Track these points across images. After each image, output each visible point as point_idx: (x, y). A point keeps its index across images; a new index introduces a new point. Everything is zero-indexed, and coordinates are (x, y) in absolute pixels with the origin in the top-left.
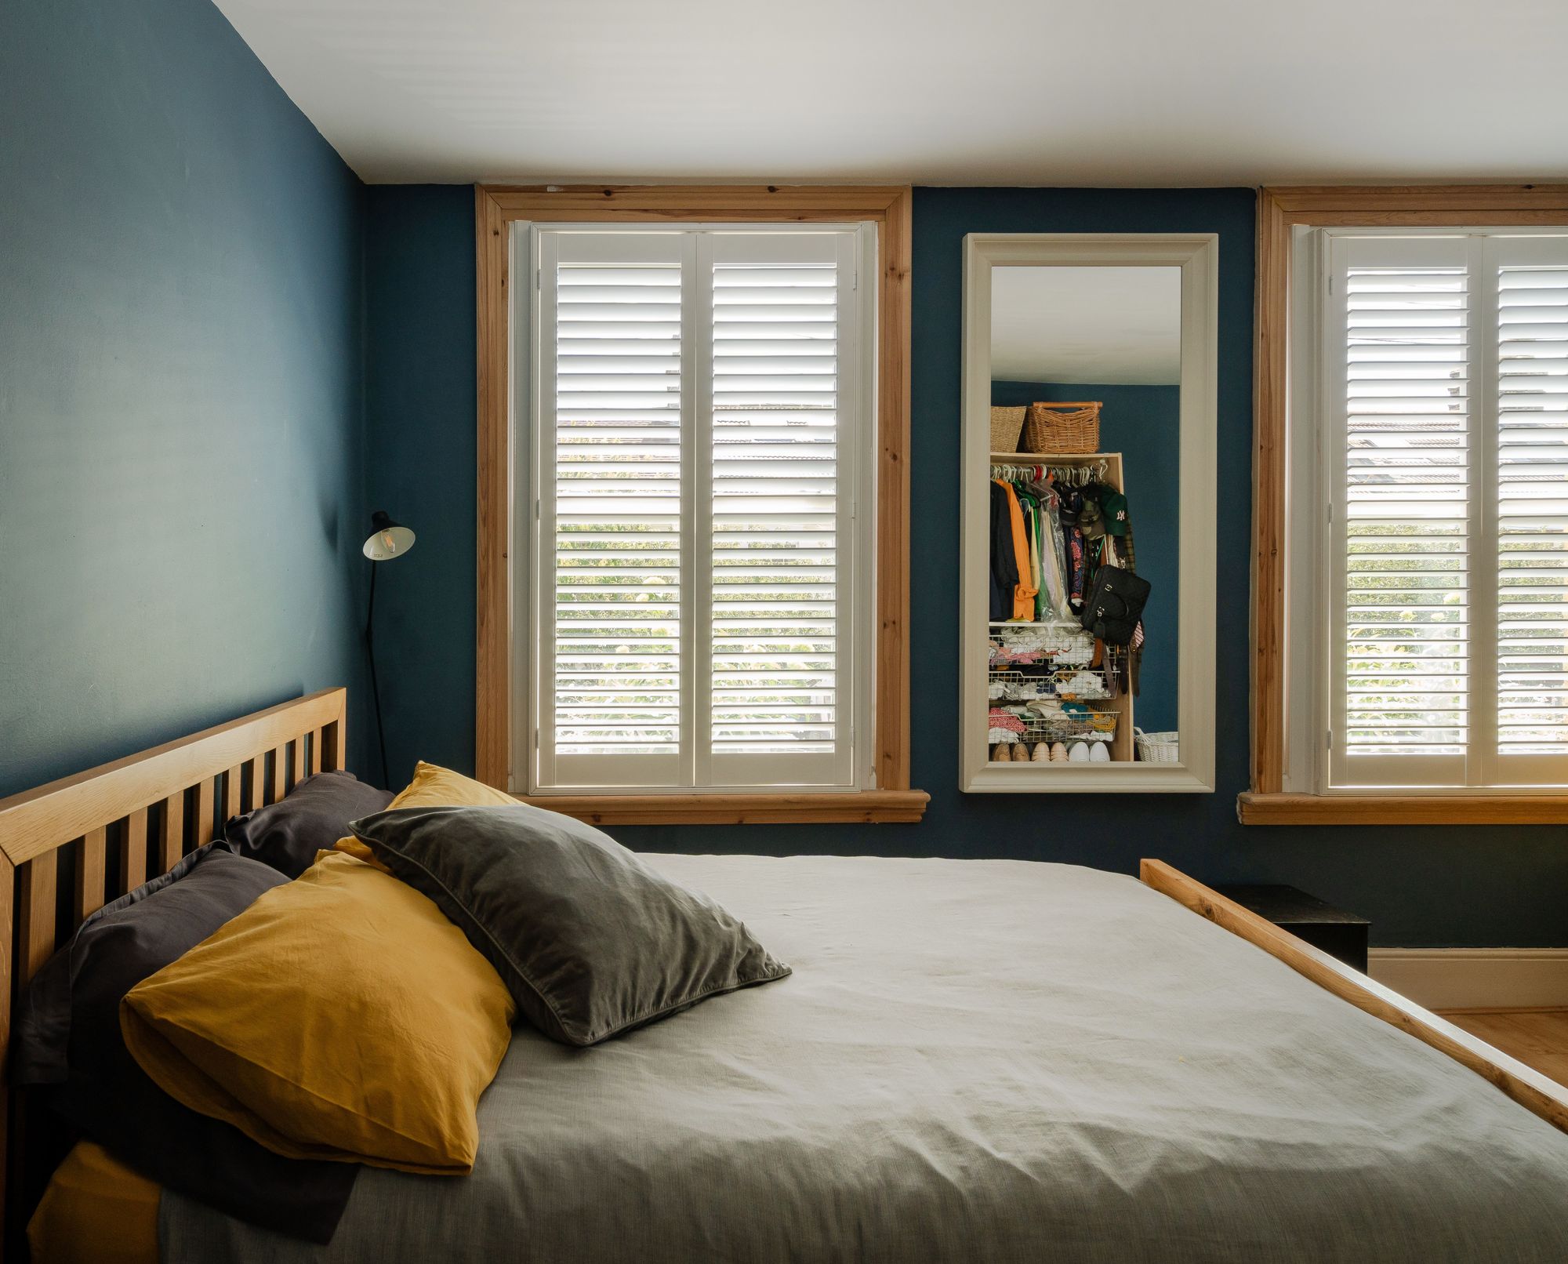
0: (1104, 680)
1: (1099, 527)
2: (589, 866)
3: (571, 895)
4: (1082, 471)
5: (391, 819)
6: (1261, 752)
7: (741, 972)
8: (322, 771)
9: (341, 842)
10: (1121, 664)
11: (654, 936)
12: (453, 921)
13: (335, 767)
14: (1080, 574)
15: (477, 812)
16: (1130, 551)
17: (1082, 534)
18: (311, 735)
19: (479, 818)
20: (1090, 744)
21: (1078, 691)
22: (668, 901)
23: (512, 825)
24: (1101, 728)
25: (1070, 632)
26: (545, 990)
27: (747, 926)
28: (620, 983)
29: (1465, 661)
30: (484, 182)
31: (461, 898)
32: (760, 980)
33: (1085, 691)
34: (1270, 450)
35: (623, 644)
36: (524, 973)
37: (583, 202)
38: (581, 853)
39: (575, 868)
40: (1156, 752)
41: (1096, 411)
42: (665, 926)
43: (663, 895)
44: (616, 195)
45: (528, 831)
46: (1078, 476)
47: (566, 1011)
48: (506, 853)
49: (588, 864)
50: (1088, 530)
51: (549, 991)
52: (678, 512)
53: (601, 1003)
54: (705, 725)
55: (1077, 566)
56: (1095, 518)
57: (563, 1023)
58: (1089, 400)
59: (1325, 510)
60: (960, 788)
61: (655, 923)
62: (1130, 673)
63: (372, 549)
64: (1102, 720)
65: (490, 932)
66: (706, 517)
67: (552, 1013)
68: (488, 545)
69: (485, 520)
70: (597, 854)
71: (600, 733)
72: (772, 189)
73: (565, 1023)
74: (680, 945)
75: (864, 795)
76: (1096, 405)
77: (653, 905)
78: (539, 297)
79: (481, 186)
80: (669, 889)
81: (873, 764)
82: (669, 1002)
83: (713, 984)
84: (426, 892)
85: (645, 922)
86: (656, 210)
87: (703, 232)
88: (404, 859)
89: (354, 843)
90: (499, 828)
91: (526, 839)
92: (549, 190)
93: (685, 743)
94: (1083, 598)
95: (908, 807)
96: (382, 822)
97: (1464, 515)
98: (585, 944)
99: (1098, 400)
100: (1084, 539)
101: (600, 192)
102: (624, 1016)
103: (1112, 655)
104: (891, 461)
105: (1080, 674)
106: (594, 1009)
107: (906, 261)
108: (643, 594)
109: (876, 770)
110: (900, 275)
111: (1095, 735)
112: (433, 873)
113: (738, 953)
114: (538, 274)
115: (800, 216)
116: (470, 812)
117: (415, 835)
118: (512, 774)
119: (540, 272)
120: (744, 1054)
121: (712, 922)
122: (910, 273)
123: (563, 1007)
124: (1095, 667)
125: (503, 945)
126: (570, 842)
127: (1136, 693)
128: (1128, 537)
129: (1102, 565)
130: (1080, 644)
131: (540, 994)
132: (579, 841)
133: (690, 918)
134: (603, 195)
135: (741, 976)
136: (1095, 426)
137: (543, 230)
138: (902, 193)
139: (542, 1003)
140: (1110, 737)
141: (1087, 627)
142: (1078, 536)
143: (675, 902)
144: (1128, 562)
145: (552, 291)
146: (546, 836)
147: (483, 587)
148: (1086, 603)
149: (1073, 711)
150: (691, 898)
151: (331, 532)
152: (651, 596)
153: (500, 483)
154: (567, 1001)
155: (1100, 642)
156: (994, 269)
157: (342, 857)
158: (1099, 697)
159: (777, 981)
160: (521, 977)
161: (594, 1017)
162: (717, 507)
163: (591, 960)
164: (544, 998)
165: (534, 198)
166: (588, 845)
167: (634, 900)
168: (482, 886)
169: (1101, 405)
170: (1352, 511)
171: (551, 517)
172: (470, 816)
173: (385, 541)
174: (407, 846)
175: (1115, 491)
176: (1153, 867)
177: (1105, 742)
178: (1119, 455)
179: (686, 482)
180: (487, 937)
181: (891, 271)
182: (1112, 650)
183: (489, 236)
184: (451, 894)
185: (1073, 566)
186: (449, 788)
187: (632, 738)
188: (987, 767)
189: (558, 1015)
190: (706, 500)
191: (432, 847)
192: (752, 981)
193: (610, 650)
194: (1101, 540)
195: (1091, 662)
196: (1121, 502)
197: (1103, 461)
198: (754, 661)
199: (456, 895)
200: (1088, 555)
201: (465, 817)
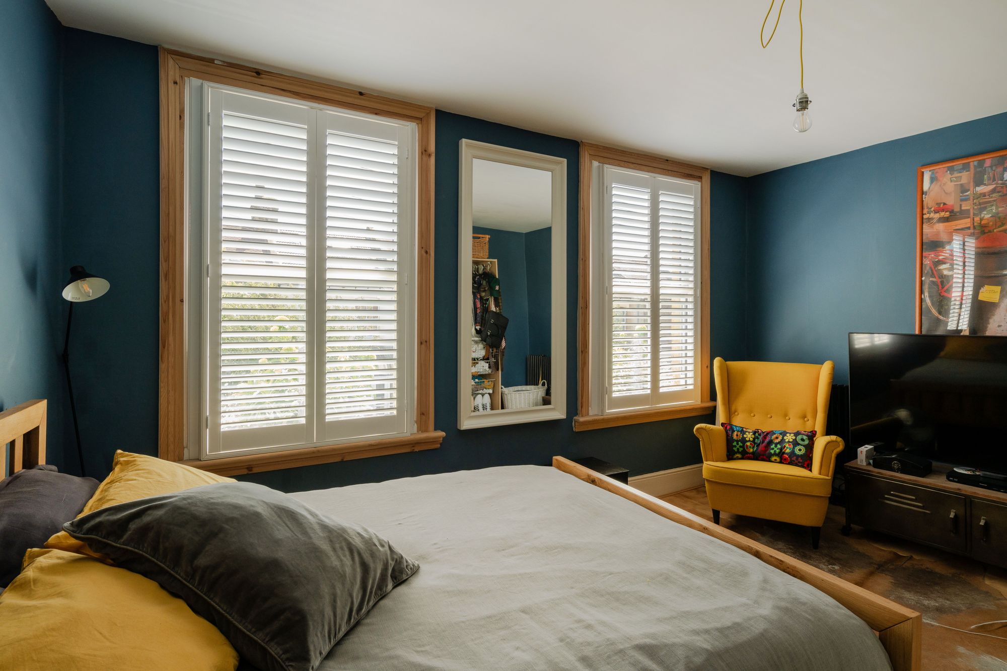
0: (489, 365)
1: (488, 293)
2: (288, 526)
3: (281, 554)
4: (479, 266)
5: (107, 516)
6: (582, 398)
7: (394, 577)
8: (23, 468)
9: (52, 539)
10: (496, 357)
11: (343, 571)
12: (175, 595)
13: (37, 463)
14: (480, 314)
15: (189, 498)
16: (500, 304)
17: (481, 296)
18: (12, 444)
19: (192, 503)
20: (483, 395)
21: (479, 370)
22: (345, 540)
23: (222, 504)
24: (488, 387)
25: (476, 342)
26: (267, 639)
27: (391, 543)
28: (326, 616)
29: (650, 354)
30: (166, 46)
31: (182, 574)
32: (405, 578)
33: (482, 370)
34: (585, 261)
35: (263, 358)
36: (246, 628)
37: (241, 76)
38: (279, 517)
39: (278, 530)
40: (510, 396)
41: (487, 239)
42: (347, 561)
43: (342, 536)
44: (263, 76)
45: (236, 507)
46: (478, 268)
47: (288, 655)
48: (221, 530)
49: (286, 524)
50: (483, 294)
51: (272, 640)
52: (305, 277)
53: (315, 639)
54: (321, 405)
55: (478, 311)
56: (486, 289)
57: (287, 666)
58: (485, 234)
59: (605, 289)
60: (458, 428)
61: (341, 561)
62: (500, 361)
63: (69, 294)
64: (488, 384)
65: (211, 599)
66: (322, 281)
67: (275, 658)
68: (169, 294)
69: (166, 276)
70: (291, 515)
71: (250, 414)
72: (361, 94)
73: (289, 665)
74: (359, 570)
75: (412, 437)
76: (488, 237)
77: (337, 546)
78: (209, 131)
79: (163, 48)
80: (344, 530)
81: (415, 419)
82: (356, 616)
83: (380, 592)
84: (146, 574)
85: (336, 563)
86: (290, 91)
87: (320, 110)
88: (123, 549)
89: (66, 538)
90: (212, 509)
91: (236, 514)
92: (216, 62)
93: (309, 417)
94: (481, 326)
95: (433, 441)
96: (98, 520)
97: (649, 293)
98: (297, 594)
99: (489, 235)
100: (481, 298)
101: (253, 72)
102: (330, 641)
103: (492, 353)
104: (425, 254)
105: (480, 362)
106: (312, 648)
107: (432, 148)
108: (275, 326)
109: (416, 422)
110: (429, 155)
111: (485, 391)
112: (153, 557)
113: (391, 564)
114: (208, 115)
115: (377, 112)
116: (184, 499)
117: (133, 526)
118: (187, 447)
119: (210, 114)
120: (420, 646)
121: (374, 547)
122: (434, 154)
123: (285, 652)
124: (485, 359)
125: (225, 608)
126: (270, 509)
127: (502, 370)
128: (500, 298)
129: (489, 310)
130: (480, 348)
131: (262, 644)
132: (275, 507)
133: (361, 548)
134: (255, 74)
135: (394, 579)
136: (487, 246)
137: (212, 87)
138: (430, 111)
139: (264, 650)
140: (491, 391)
141: (483, 340)
142: (479, 297)
143: (350, 540)
144: (500, 309)
145: (219, 129)
146: (252, 508)
147: (165, 321)
148: (483, 329)
149: (477, 380)
150: (359, 533)
151: (31, 279)
152: (280, 327)
153: (178, 252)
154: (288, 646)
155: (488, 346)
156: (474, 159)
157: (55, 556)
158: (487, 373)
159: (413, 576)
160: (244, 633)
161: (312, 654)
162: (329, 275)
163: (305, 606)
164: (266, 646)
165: (205, 65)
166: (283, 509)
167: (325, 546)
168: (202, 561)
169: (489, 237)
170: (615, 289)
171: (218, 276)
172: (185, 502)
173: (83, 287)
174: (125, 537)
175: (494, 277)
176: (560, 461)
177: (489, 394)
178: (496, 260)
179: (310, 258)
180: (209, 604)
181: (424, 152)
182: (492, 350)
183: (170, 85)
184: (172, 572)
185: (477, 311)
186: (149, 472)
187: (272, 416)
188: (471, 415)
189: (282, 659)
190: (322, 270)
191: (151, 535)
192: (401, 581)
193: (254, 362)
194: (488, 299)
195: (484, 356)
196: (497, 282)
197: (489, 263)
198: (345, 366)
199: (177, 573)
200: (483, 306)
201: (180, 504)
